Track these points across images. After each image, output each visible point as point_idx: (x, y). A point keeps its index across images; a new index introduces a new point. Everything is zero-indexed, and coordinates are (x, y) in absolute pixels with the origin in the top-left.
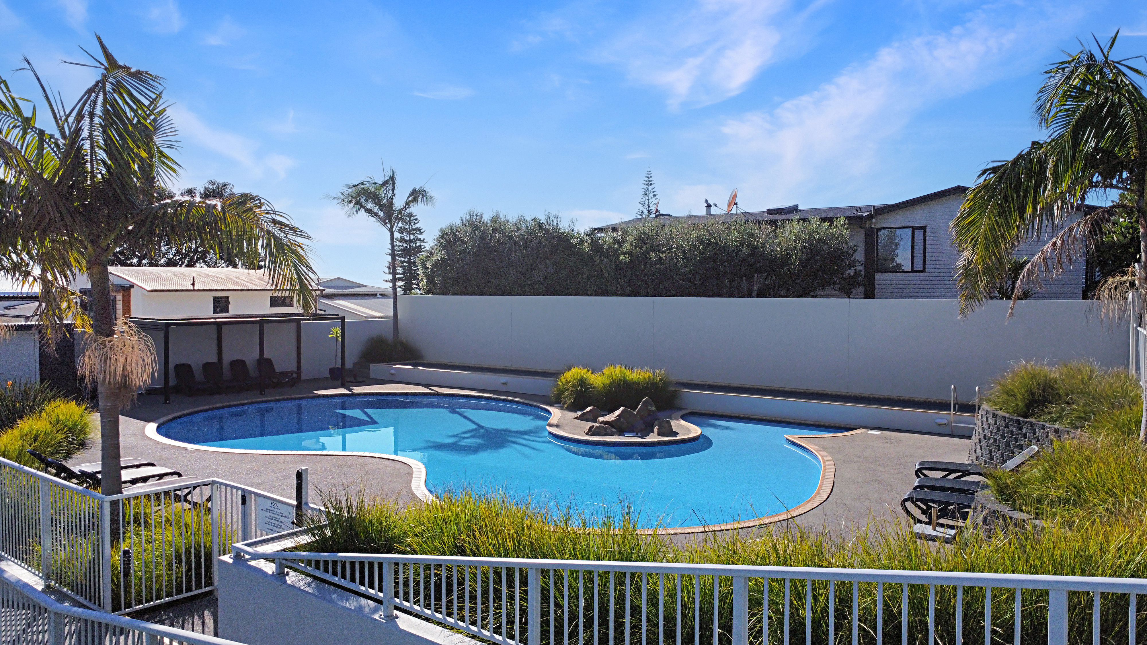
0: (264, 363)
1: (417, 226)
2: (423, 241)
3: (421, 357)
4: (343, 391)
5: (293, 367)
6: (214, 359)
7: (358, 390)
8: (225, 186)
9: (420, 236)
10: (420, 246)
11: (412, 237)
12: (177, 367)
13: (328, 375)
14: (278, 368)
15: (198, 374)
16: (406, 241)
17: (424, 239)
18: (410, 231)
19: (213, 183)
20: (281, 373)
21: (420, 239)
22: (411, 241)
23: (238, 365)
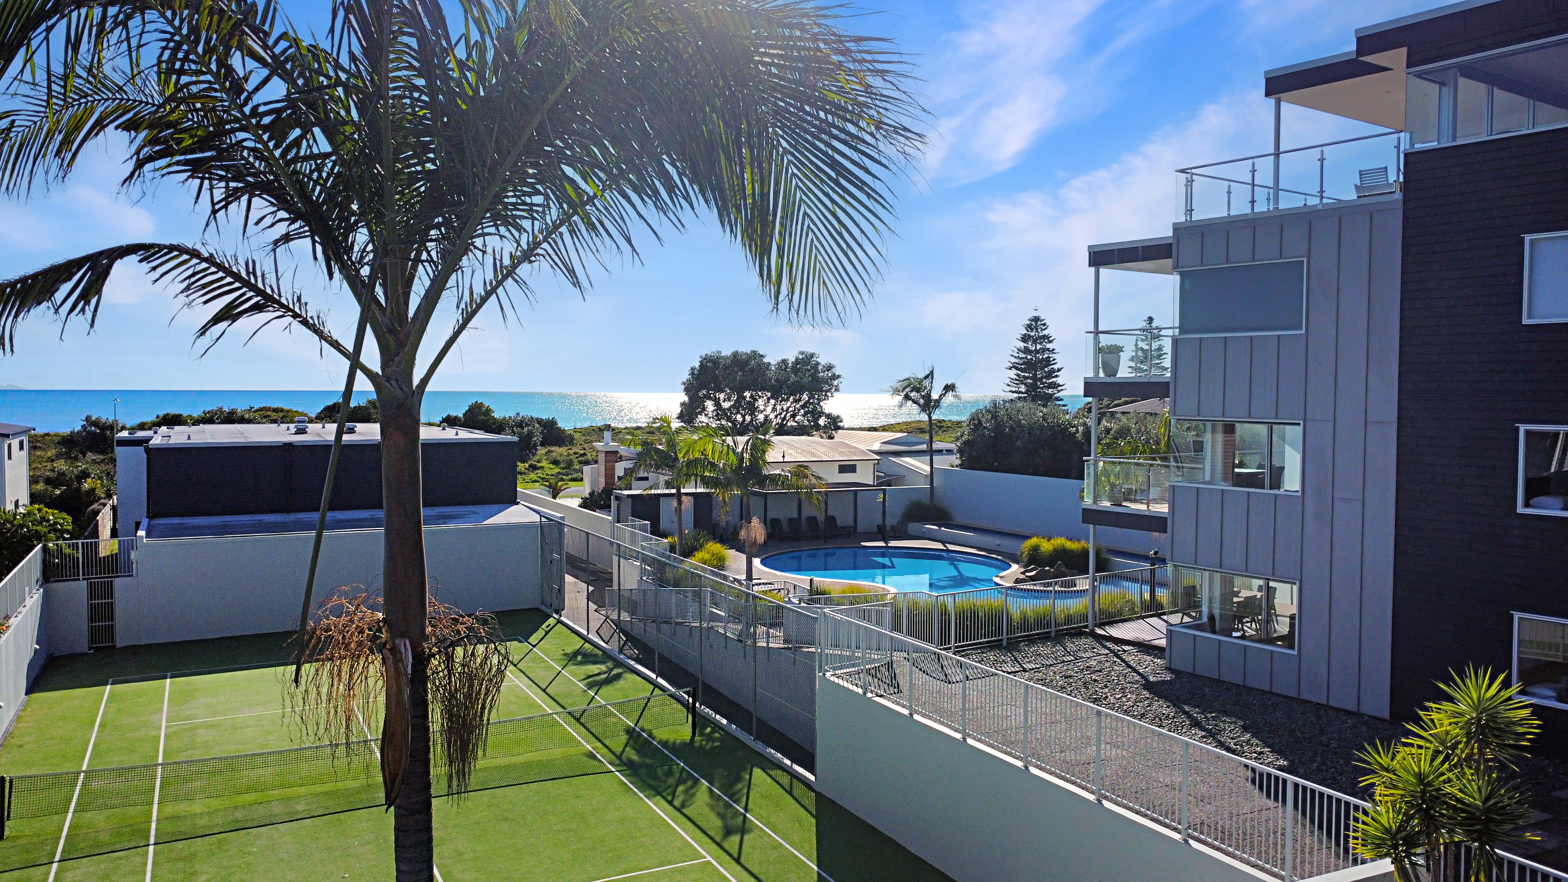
0: (830, 520)
1: (1046, 332)
2: (1052, 351)
3: (951, 519)
4: (882, 544)
5: (852, 524)
6: (795, 516)
7: (892, 543)
8: (812, 356)
9: (1049, 346)
10: (1049, 357)
11: (1039, 347)
12: (772, 520)
13: (875, 530)
14: (839, 523)
15: (785, 526)
16: (1030, 352)
17: (1054, 349)
18: (1036, 339)
19: (802, 353)
20: (842, 527)
21: (1048, 350)
22: (1037, 351)
23: (812, 520)
